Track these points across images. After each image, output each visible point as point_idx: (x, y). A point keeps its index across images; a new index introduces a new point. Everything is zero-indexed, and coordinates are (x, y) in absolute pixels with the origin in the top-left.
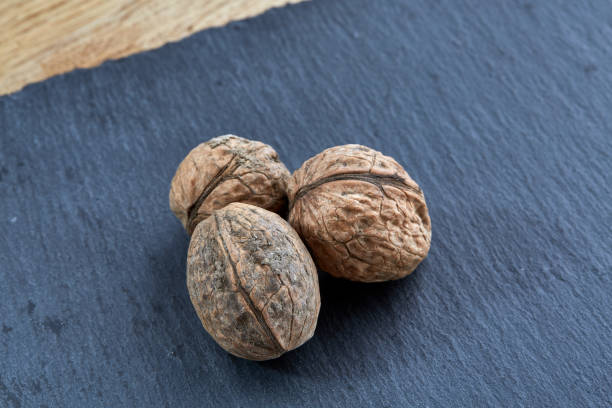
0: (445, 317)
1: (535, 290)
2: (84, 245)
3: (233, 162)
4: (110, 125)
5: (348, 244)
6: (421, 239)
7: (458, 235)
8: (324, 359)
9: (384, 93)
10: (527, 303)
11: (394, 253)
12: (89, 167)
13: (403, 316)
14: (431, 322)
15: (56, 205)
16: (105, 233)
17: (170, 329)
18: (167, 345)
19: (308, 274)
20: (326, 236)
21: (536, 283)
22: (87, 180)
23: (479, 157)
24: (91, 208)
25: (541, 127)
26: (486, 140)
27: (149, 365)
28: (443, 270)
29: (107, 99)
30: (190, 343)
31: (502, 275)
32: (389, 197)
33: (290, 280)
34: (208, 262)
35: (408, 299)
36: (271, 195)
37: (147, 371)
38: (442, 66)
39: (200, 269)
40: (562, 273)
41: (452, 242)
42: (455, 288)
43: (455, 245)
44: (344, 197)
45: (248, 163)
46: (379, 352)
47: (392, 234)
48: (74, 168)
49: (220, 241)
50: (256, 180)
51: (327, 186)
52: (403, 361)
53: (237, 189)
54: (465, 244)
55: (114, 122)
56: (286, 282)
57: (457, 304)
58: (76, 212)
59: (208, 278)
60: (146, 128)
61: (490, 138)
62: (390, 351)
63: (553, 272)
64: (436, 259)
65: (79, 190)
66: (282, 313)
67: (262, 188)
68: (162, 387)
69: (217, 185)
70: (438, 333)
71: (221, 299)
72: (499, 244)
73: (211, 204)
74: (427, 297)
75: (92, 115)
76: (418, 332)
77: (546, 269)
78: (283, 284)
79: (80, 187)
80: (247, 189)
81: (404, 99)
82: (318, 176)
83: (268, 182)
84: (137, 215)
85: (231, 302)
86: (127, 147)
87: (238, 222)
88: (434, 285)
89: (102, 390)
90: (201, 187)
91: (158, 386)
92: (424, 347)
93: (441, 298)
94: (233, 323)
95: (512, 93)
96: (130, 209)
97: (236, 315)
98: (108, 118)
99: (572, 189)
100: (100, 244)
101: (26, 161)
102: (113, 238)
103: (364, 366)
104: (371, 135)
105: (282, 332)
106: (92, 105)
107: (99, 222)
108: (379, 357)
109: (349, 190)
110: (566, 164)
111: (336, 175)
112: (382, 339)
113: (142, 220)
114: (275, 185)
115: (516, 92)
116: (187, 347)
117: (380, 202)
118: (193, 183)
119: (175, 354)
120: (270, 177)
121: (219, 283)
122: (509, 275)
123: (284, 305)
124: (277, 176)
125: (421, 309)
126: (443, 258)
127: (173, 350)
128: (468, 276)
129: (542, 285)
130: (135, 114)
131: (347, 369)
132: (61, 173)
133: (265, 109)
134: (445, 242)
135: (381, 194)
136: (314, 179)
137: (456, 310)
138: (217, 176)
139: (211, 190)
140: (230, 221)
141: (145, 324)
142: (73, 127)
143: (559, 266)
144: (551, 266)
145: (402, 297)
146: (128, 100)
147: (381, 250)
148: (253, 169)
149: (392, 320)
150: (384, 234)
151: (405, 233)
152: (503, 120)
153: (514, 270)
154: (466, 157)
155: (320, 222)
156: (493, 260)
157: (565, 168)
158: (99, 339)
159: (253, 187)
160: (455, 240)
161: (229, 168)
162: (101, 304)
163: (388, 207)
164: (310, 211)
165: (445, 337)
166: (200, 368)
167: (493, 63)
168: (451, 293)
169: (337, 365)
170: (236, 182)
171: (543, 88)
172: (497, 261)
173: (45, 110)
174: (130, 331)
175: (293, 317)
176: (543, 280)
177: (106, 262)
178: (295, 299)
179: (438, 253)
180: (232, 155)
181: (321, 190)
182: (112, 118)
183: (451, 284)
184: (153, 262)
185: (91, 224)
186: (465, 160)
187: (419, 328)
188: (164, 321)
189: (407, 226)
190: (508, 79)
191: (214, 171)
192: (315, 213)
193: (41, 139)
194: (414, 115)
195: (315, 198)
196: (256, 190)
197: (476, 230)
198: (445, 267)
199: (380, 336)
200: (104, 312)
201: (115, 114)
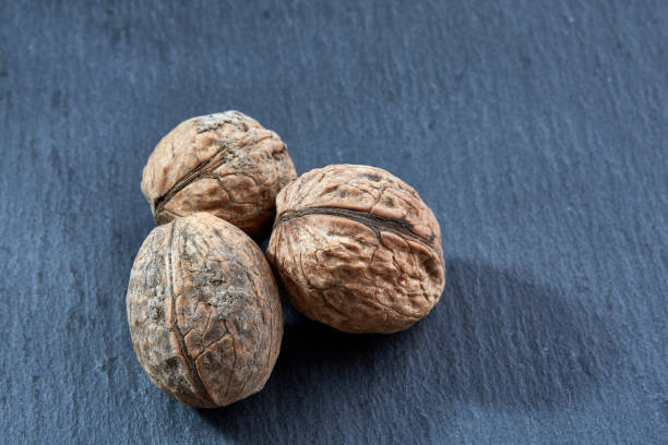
0: (432, 392)
1: (550, 380)
2: (44, 198)
3: (218, 157)
4: (122, 44)
5: (325, 292)
6: (420, 299)
7: (483, 285)
8: (274, 414)
9: (458, 72)
10: (536, 395)
11: (380, 312)
12: (82, 96)
13: (383, 380)
14: (414, 395)
15: (29, 138)
16: (74, 188)
17: (108, 334)
18: (99, 354)
19: (265, 323)
20: (301, 277)
21: (556, 371)
22: (75, 112)
23: (545, 185)
24: (67, 152)
25: (633, 159)
26: (560, 162)
27: (71, 377)
28: (450, 328)
29: (129, 8)
30: (125, 358)
31: (519, 352)
32: (386, 247)
33: (238, 328)
34: (149, 284)
35: (396, 358)
36: (257, 204)
37: (66, 382)
38: (541, 48)
39: (139, 288)
40: (592, 364)
41: (473, 294)
42: (457, 357)
43: (475, 296)
44: (330, 238)
45: (235, 162)
46: (340, 421)
47: (380, 292)
48: (64, 92)
49: (167, 262)
50: (240, 185)
51: (314, 218)
52: (365, 439)
53: (213, 192)
54: (489, 299)
55: (129, 41)
56: (233, 330)
57: (453, 378)
58: (49, 152)
59: (145, 303)
60: (164, 58)
61: (567, 161)
62: (354, 422)
63: (581, 361)
64: (447, 312)
65: (60, 124)
66: (219, 365)
67: (245, 195)
68: (77, 407)
69: (191, 181)
70: (418, 410)
71: (154, 331)
72: (529, 308)
73: (181, 202)
74: (421, 361)
75: (106, 26)
76: (394, 405)
77: (574, 355)
78: (227, 332)
79: (64, 120)
80: (225, 194)
81: (481, 84)
82: (309, 201)
83: (256, 189)
84: (117, 174)
85: (164, 339)
86: (132, 79)
87: (194, 243)
88: (434, 346)
89: (8, 395)
90: (172, 179)
91: (72, 406)
92: (395, 425)
93: (436, 364)
94: (161, 364)
95: (614, 104)
96: (111, 162)
97: (165, 356)
98: (123, 33)
99: (643, 253)
100: (63, 201)
101: (11, 72)
102: (81, 196)
103: (317, 437)
104: (425, 125)
105: (217, 386)
106: (110, 13)
107: (71, 172)
108: (338, 428)
109: (338, 230)
110: (647, 215)
111: (329, 207)
112: (350, 404)
113: (121, 182)
114: (263, 193)
115: (618, 103)
116: (120, 361)
117: (371, 251)
118: (166, 171)
119: (103, 368)
120: (258, 182)
121: (154, 312)
122: (528, 353)
123: (225, 357)
124: (270, 180)
125: (408, 374)
126: (456, 312)
127: (104, 361)
128: (478, 344)
129: (561, 375)
130: (156, 36)
131: (295, 436)
132: (47, 97)
133: (310, 62)
134: (465, 290)
135: (376, 241)
136: (303, 205)
137: (448, 386)
138: (194, 171)
139: (184, 186)
140: (186, 239)
141: (82, 321)
142: (79, 39)
143: (591, 353)
144: (582, 352)
145: (391, 354)
146: (154, 15)
147: (364, 307)
148: (240, 170)
149: (370, 381)
150: (370, 290)
151: (399, 291)
152: (590, 140)
153: (534, 347)
154: (528, 179)
155: (297, 259)
156: (515, 328)
157: (643, 221)
158: (24, 328)
159: (233, 192)
160: (479, 290)
161: (211, 164)
162: (40, 282)
163: (381, 260)
164: (289, 243)
165: (424, 418)
166: (127, 393)
167: (603, 57)
168: (451, 362)
169: (286, 426)
170: (214, 183)
171: (654, 106)
172: (519, 331)
173: (53, 6)
174: (63, 325)
175: (232, 372)
176: (566, 369)
177: (62, 227)
178: (239, 352)
179: (452, 303)
180: (218, 147)
181: (306, 221)
182: (128, 35)
183: (454, 350)
184: (117, 240)
185: (60, 173)
186: (525, 185)
187: (397, 400)
188: (105, 322)
189: (403, 283)
190: (615, 84)
191: (192, 163)
192: (294, 246)
193: (38, 46)
194: (485, 109)
195: (298, 229)
196: (238, 197)
197: (508, 283)
198: (454, 326)
199: (348, 399)
200: (40, 293)
201: (132, 30)
